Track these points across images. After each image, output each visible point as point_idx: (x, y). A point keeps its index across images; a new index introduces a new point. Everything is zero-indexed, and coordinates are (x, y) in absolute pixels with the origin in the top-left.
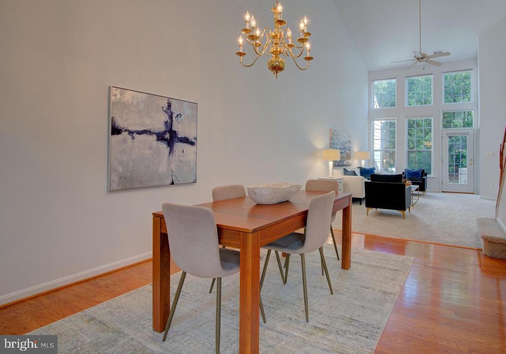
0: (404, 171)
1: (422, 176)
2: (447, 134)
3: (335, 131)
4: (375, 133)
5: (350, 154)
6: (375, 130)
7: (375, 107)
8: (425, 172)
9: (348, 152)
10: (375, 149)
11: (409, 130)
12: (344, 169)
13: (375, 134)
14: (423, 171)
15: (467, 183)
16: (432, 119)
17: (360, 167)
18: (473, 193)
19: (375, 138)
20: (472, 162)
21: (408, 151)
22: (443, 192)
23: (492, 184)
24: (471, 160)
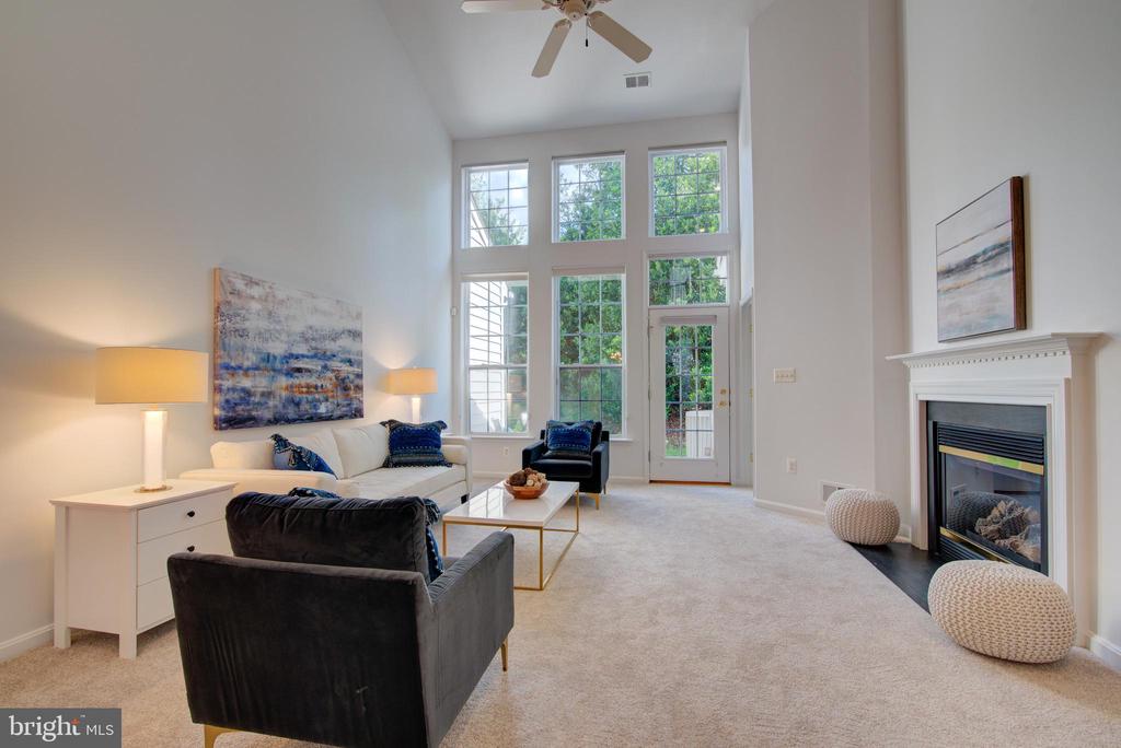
0: (544, 428)
1: (594, 444)
2: (663, 320)
3: (251, 282)
4: (471, 317)
5: (359, 376)
6: (472, 311)
7: (473, 244)
8: (604, 428)
9: (345, 368)
10: (472, 363)
11: (562, 308)
12: (277, 438)
13: (473, 321)
14: (599, 425)
15: (712, 457)
16: (623, 277)
17: (391, 422)
18: (728, 484)
19: (473, 331)
20: (725, 398)
21: (561, 369)
22: (651, 482)
23: (792, 464)
24: (723, 392)
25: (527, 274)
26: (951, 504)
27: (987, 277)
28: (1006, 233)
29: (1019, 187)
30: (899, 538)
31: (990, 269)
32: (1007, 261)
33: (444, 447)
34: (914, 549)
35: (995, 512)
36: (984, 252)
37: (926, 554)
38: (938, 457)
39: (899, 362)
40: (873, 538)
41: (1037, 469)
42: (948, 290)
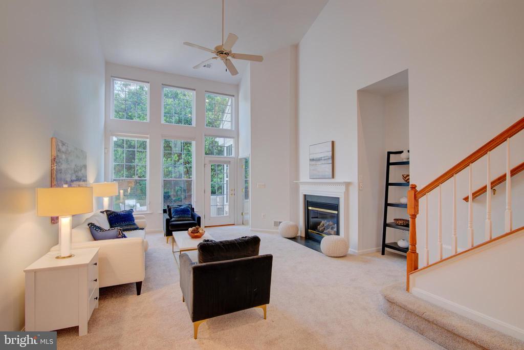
2: (210, 161)
3: (63, 144)
12: (93, 224)
15: (228, 215)
16: (193, 143)
17: (106, 211)
18: (234, 225)
20: (233, 192)
21: (164, 180)
22: (205, 227)
23: (264, 216)
24: (232, 190)
25: (149, 136)
26: (311, 223)
27: (325, 164)
28: (330, 154)
29: (333, 143)
30: (298, 235)
31: (325, 162)
32: (330, 161)
33: (136, 221)
34: (301, 237)
35: (321, 224)
36: (324, 157)
37: (304, 239)
38: (308, 210)
39: (297, 183)
40: (292, 235)
41: (336, 212)
42: (313, 165)
